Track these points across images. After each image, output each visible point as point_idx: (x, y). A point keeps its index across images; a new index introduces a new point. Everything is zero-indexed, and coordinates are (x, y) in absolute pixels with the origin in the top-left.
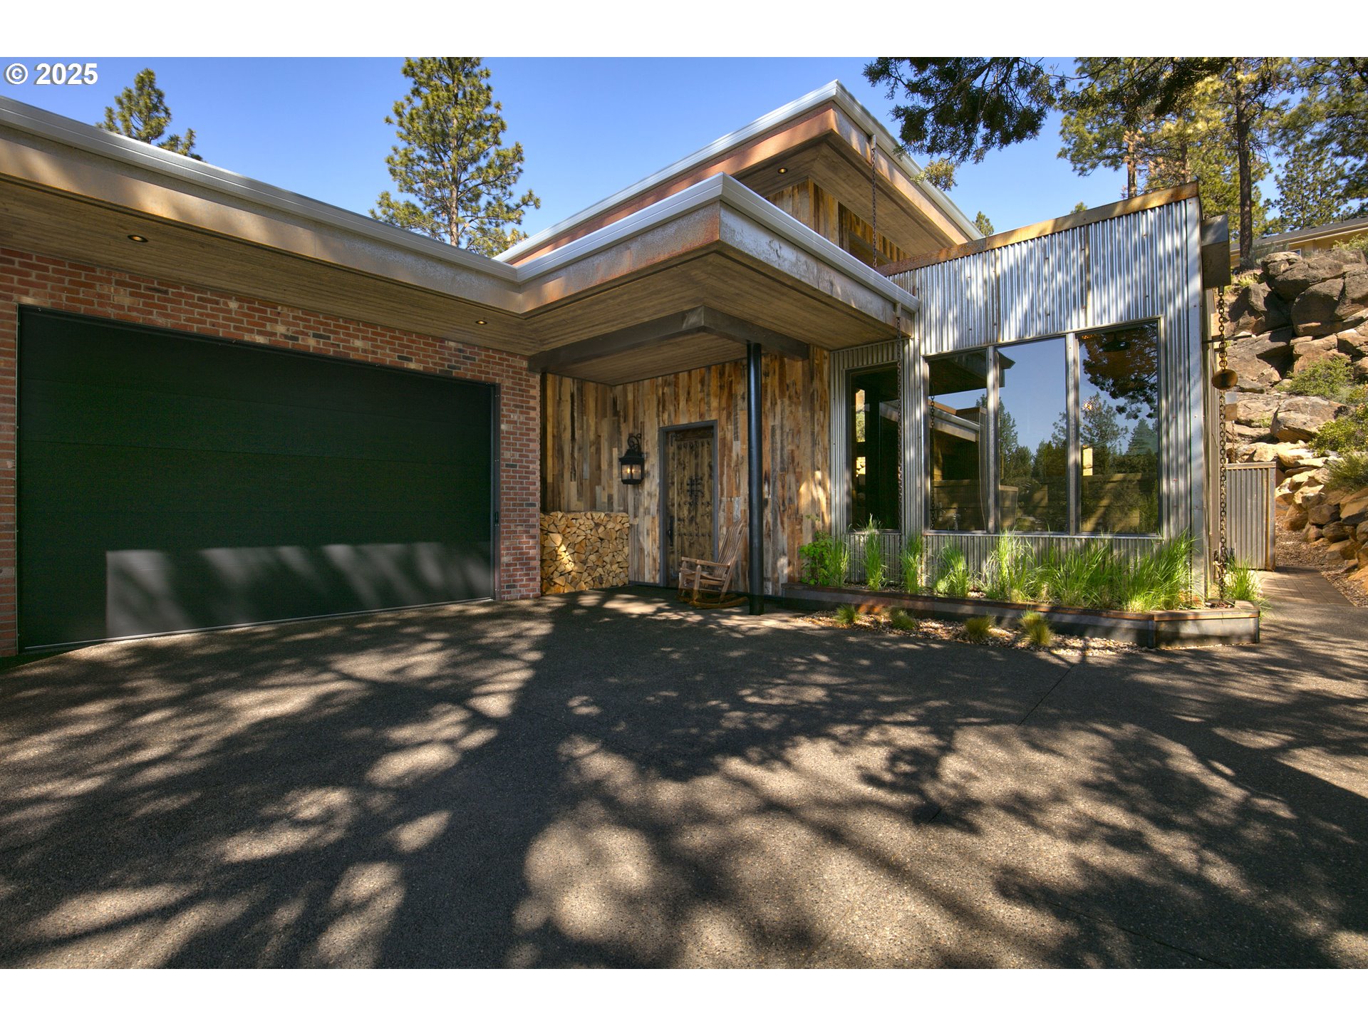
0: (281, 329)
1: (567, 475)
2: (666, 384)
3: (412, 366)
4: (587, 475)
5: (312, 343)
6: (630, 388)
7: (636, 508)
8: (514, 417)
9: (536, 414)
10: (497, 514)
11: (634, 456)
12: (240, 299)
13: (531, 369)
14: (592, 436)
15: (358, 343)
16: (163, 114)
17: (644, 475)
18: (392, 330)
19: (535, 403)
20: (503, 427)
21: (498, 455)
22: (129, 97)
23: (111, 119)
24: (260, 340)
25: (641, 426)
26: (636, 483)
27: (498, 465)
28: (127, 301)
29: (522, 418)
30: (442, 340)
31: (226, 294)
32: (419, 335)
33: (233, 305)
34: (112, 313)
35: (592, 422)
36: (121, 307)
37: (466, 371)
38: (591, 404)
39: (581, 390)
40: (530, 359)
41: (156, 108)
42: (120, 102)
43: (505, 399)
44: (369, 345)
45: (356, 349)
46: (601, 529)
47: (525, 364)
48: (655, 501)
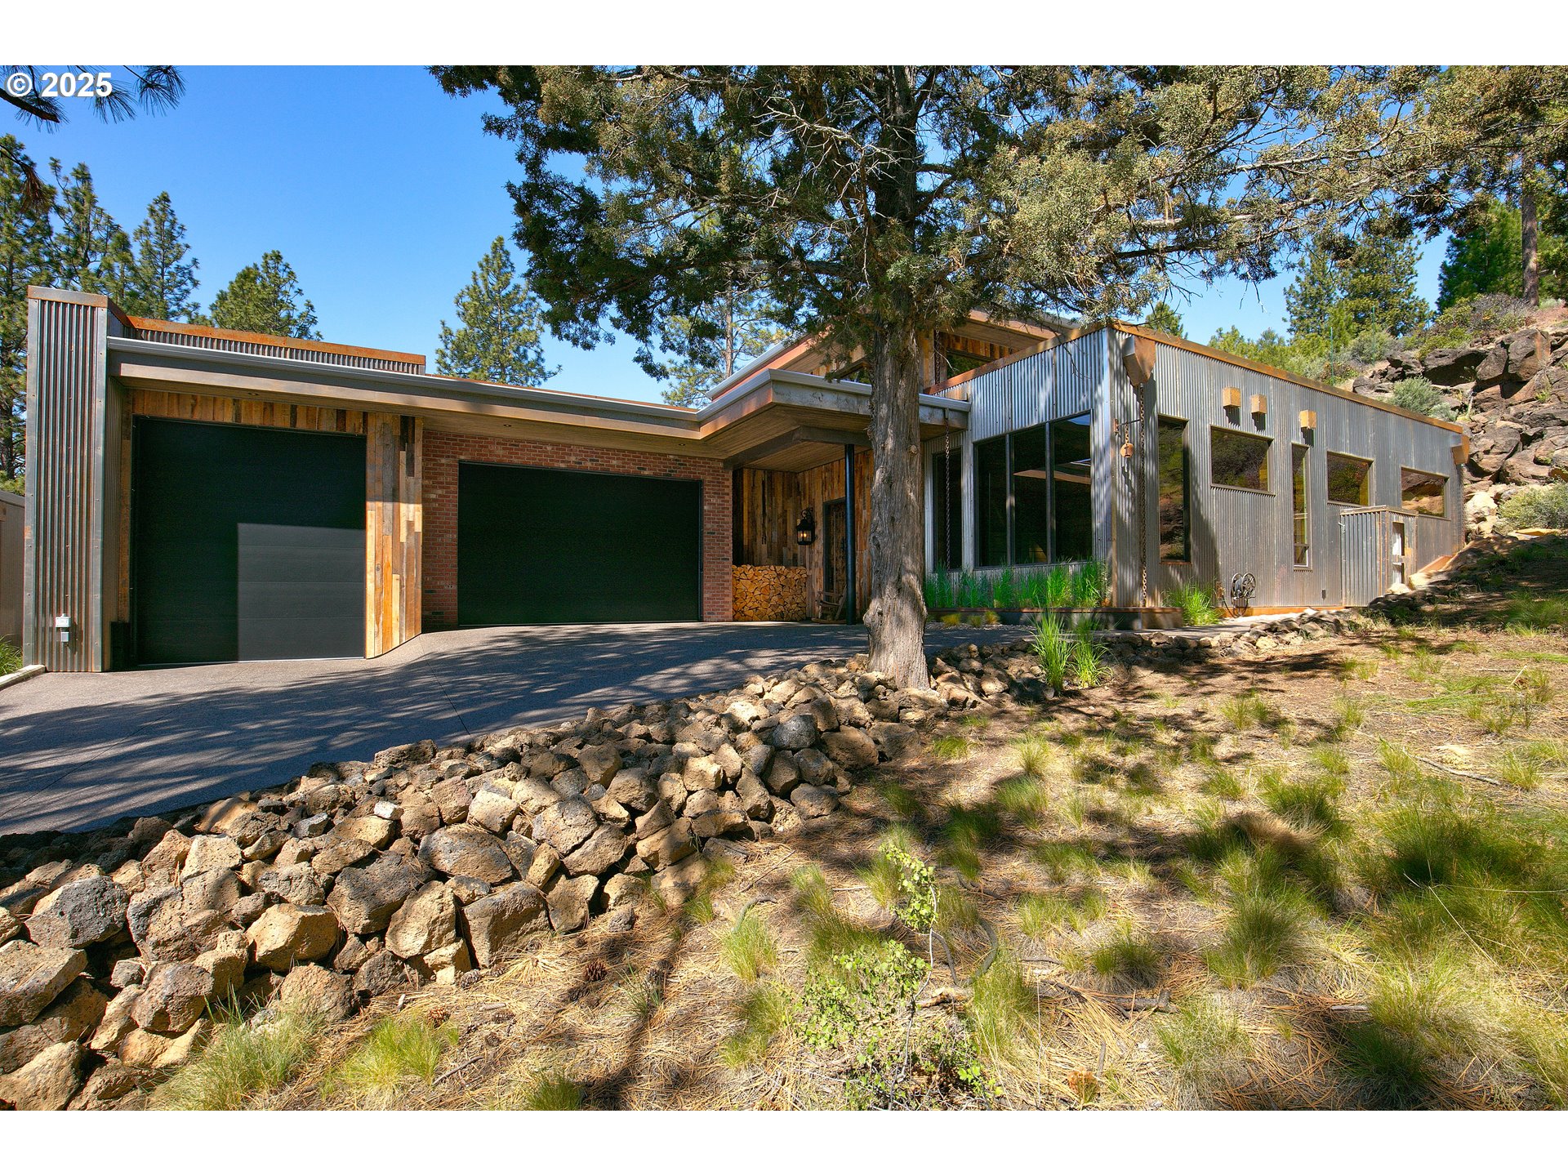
0: (573, 458)
1: (759, 540)
2: (827, 470)
3: (646, 473)
4: (775, 538)
5: (589, 464)
6: (807, 474)
7: (810, 563)
8: (713, 500)
9: (729, 498)
10: (702, 564)
11: (808, 525)
12: (553, 444)
13: (725, 468)
14: (780, 511)
15: (614, 462)
16: (509, 269)
17: (814, 538)
18: (634, 452)
19: (729, 490)
20: (706, 508)
21: (702, 527)
22: (487, 260)
23: (475, 280)
24: (563, 465)
25: (812, 502)
26: (810, 543)
27: (702, 533)
28: (501, 452)
29: (719, 501)
30: (665, 455)
31: (546, 443)
32: (650, 454)
33: (549, 448)
34: (495, 459)
35: (780, 502)
36: (498, 456)
37: (681, 474)
38: (779, 488)
39: (770, 479)
40: (724, 461)
41: (504, 265)
42: (481, 266)
43: (707, 489)
44: (620, 463)
45: (613, 466)
46: (783, 578)
47: (721, 465)
48: (821, 556)
